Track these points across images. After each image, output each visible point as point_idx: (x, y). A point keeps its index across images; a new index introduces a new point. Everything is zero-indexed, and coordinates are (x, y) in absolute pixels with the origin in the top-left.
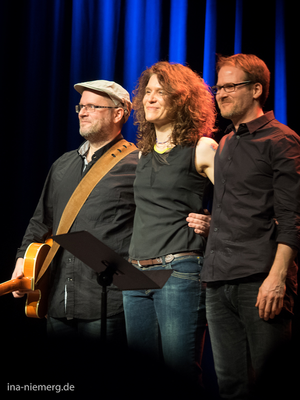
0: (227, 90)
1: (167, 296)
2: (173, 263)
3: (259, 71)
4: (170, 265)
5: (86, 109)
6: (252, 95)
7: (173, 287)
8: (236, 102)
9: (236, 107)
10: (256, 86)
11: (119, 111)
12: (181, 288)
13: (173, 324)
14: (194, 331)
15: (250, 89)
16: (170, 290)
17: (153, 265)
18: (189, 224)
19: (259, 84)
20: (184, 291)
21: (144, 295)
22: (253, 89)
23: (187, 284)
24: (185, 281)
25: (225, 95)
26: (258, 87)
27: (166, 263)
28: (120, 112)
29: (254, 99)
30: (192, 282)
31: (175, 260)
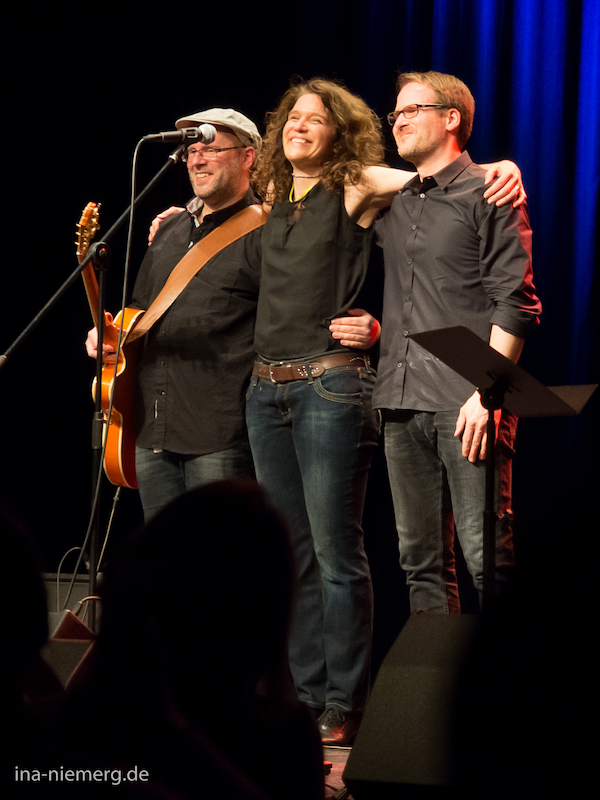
0: (408, 115)
1: (313, 428)
2: (324, 378)
3: (457, 93)
4: (319, 381)
5: (201, 155)
6: (445, 125)
7: (324, 414)
8: (421, 132)
9: (420, 139)
10: (451, 113)
11: (248, 151)
12: (335, 417)
13: (322, 468)
14: (351, 478)
15: (442, 115)
16: (319, 418)
17: (294, 380)
18: (333, 334)
19: (455, 110)
20: (340, 420)
21: (281, 422)
22: (446, 116)
23: (345, 410)
24: (342, 405)
25: (404, 123)
26: (454, 115)
27: (315, 378)
28: (250, 154)
29: (447, 131)
30: (350, 406)
31: (326, 372)
